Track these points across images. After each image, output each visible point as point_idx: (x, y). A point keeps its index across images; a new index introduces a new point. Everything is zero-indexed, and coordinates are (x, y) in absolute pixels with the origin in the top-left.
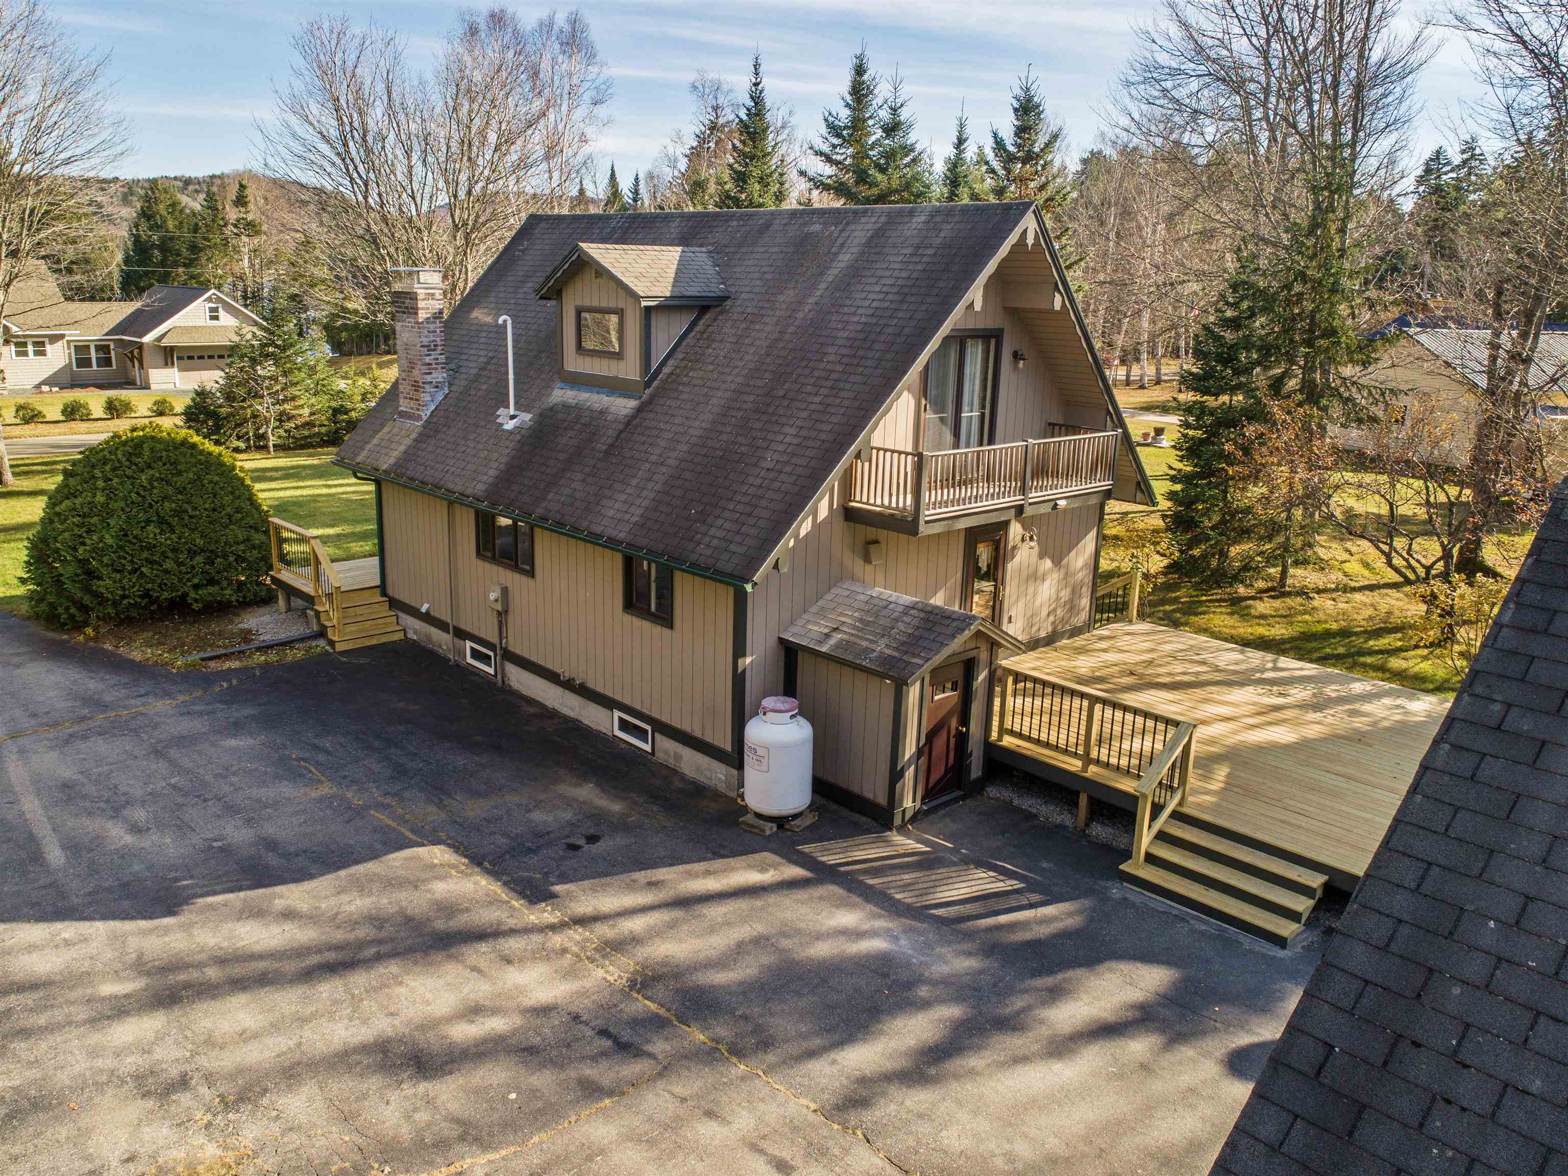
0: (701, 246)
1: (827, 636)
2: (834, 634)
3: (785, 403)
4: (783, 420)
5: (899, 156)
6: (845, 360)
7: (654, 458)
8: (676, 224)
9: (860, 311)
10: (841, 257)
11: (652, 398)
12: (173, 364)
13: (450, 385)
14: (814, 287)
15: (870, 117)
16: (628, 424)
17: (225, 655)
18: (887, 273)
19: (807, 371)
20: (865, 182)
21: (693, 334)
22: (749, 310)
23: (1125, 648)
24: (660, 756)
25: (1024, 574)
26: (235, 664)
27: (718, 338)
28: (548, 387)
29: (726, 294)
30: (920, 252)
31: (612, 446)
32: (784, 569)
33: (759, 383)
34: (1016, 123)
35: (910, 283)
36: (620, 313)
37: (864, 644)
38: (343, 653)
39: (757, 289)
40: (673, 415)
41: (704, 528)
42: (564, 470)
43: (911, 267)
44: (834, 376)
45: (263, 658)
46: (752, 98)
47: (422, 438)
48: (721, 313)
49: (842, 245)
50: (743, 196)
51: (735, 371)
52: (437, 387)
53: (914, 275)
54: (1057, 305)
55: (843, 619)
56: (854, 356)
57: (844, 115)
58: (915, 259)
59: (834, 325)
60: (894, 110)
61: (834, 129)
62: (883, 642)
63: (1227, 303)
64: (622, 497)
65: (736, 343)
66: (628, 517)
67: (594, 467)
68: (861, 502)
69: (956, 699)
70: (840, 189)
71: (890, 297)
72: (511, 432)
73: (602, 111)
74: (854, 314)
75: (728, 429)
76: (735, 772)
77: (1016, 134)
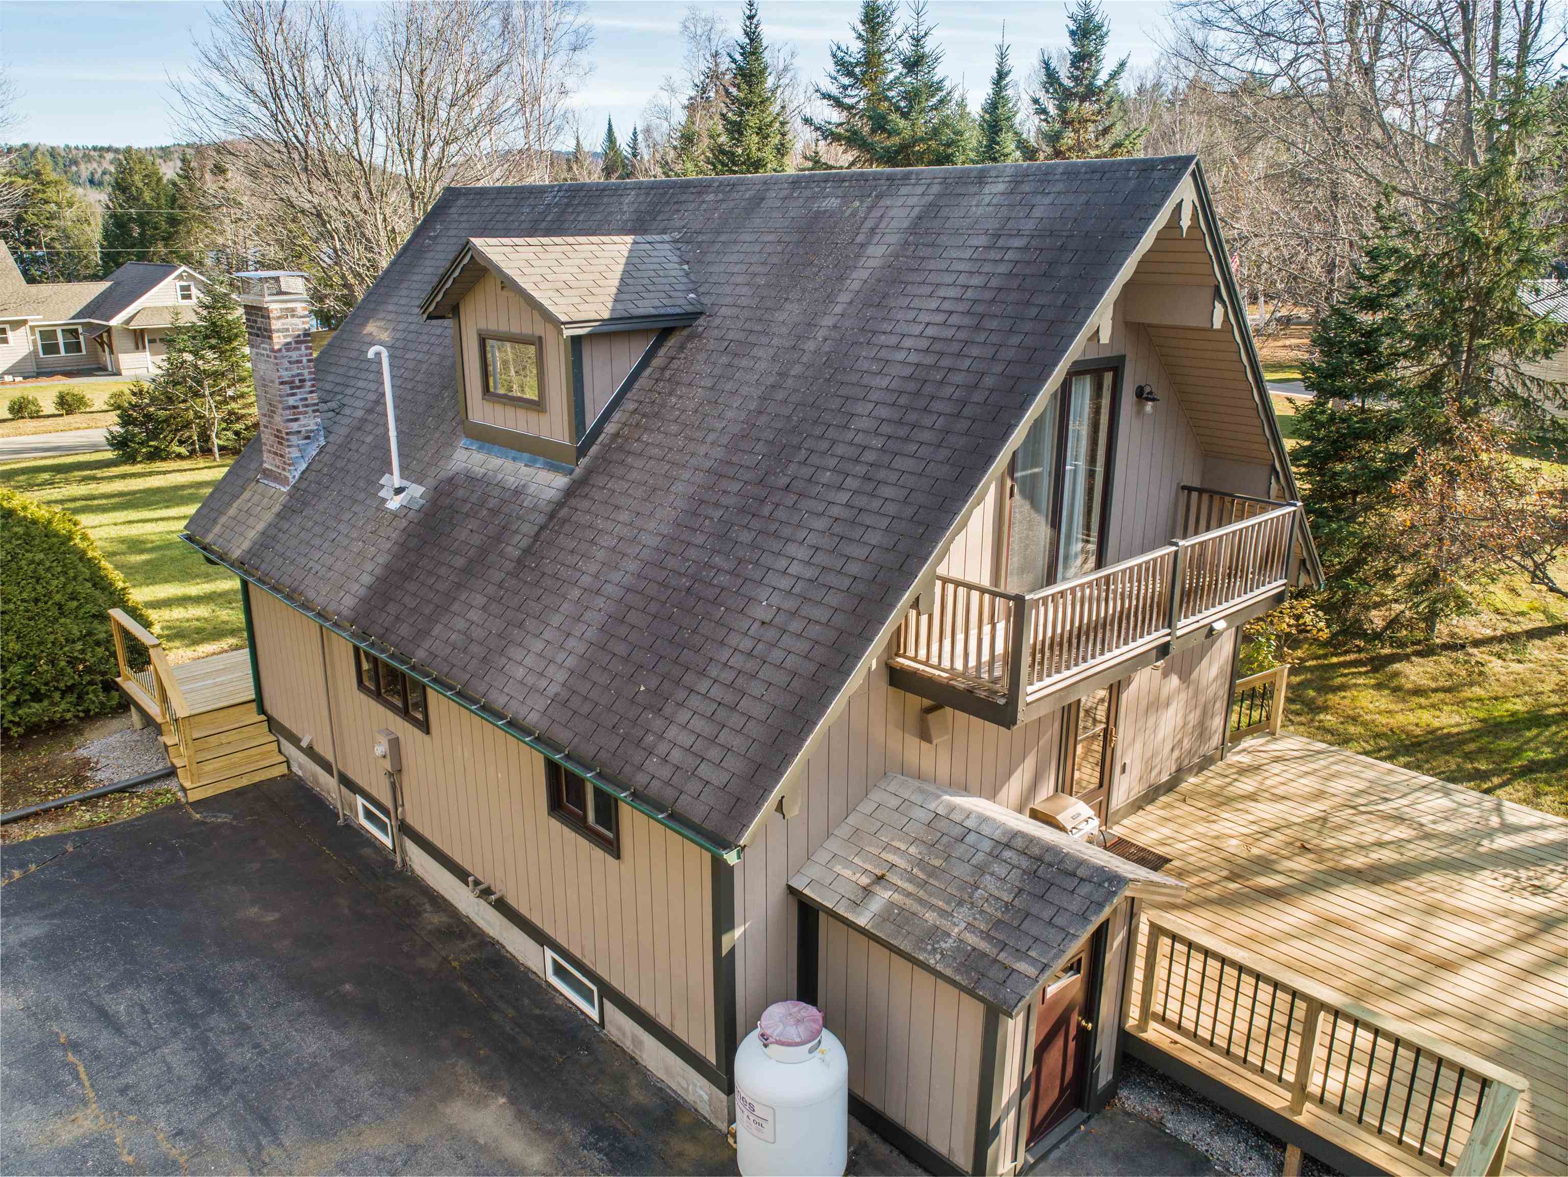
0: (664, 232)
1: (867, 891)
2: (877, 889)
3: (790, 499)
4: (786, 531)
5: (924, 96)
6: (886, 429)
7: (586, 580)
8: (630, 198)
9: (908, 343)
10: (871, 250)
11: (590, 471)
12: (144, 347)
13: (328, 432)
14: (830, 299)
15: (888, 51)
16: (552, 516)
17: (36, 814)
18: (948, 279)
19: (824, 445)
20: (884, 130)
21: (648, 371)
22: (731, 335)
23: (1280, 791)
24: (612, 1031)
25: (1144, 703)
26: (45, 829)
27: (686, 379)
28: (449, 444)
29: (698, 308)
30: (1000, 243)
31: (527, 551)
32: (793, 811)
33: (747, 460)
34: (1074, 49)
35: (988, 295)
36: (539, 343)
37: (931, 917)
38: (197, 804)
39: (743, 301)
40: (617, 507)
41: (658, 724)
42: (459, 586)
43: (987, 268)
44: (870, 456)
45: (87, 816)
46: (746, 33)
47: (288, 511)
48: (690, 338)
49: (873, 230)
50: (740, 151)
51: (711, 437)
52: (308, 438)
53: (994, 283)
54: (1217, 324)
55: (891, 858)
56: (900, 422)
57: (855, 47)
58: (993, 255)
59: (865, 365)
60: (917, 41)
61: (844, 66)
62: (963, 915)
63: (1362, 277)
64: (538, 645)
65: (712, 388)
66: (543, 683)
67: (500, 586)
68: (915, 659)
69: (1078, 985)
70: (853, 139)
71: (953, 319)
72: (395, 515)
73: (582, 57)
74: (897, 347)
75: (699, 539)
76: (723, 1096)
77: (1073, 64)
